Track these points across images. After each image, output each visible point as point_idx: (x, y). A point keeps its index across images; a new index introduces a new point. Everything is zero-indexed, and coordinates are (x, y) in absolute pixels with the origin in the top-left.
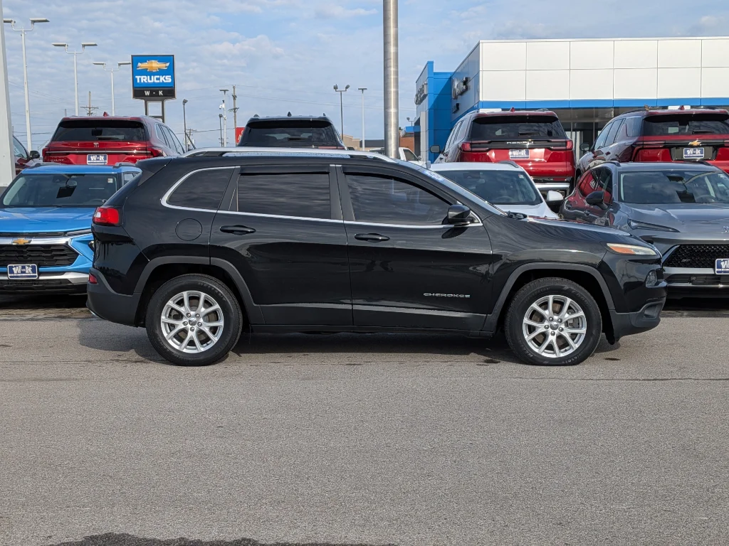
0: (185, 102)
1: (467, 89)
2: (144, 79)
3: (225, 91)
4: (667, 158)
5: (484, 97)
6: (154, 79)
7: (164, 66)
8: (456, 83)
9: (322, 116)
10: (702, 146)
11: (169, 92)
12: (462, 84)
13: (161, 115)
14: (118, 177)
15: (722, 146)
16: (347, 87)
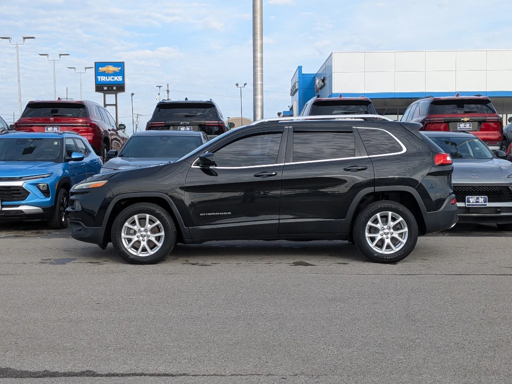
0: (133, 94)
1: (324, 85)
2: (103, 79)
3: (160, 87)
4: (447, 129)
5: (334, 91)
6: (110, 79)
7: (117, 69)
8: (317, 81)
9: (209, 100)
10: (471, 122)
11: (121, 88)
12: (321, 81)
13: (115, 103)
14: (61, 140)
15: (484, 121)
16: (245, 84)
